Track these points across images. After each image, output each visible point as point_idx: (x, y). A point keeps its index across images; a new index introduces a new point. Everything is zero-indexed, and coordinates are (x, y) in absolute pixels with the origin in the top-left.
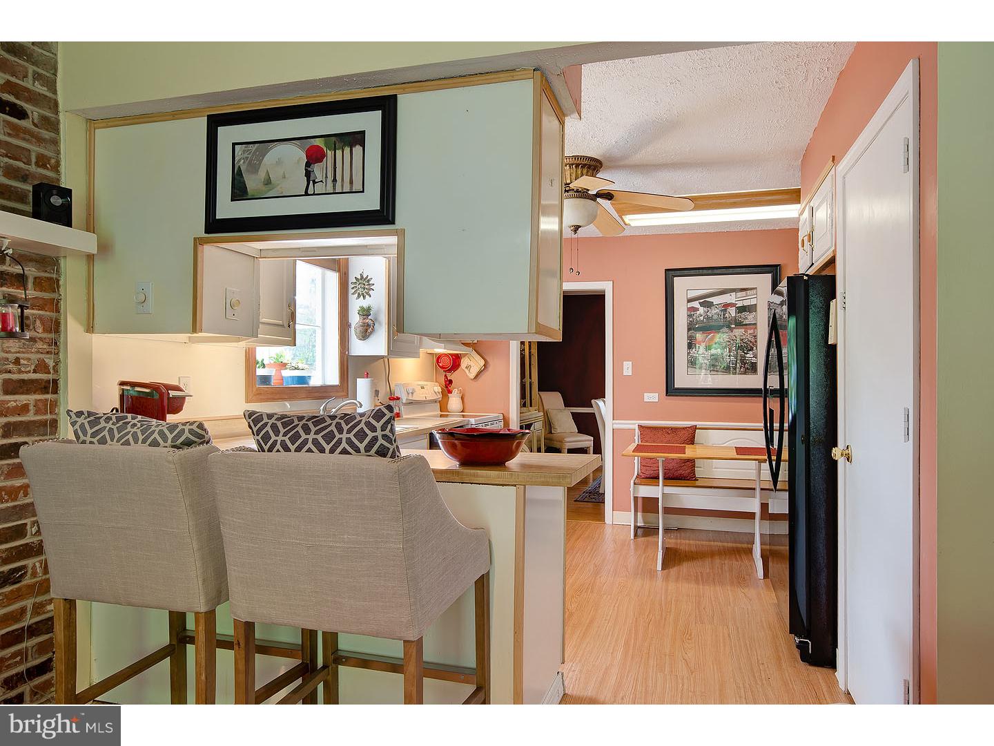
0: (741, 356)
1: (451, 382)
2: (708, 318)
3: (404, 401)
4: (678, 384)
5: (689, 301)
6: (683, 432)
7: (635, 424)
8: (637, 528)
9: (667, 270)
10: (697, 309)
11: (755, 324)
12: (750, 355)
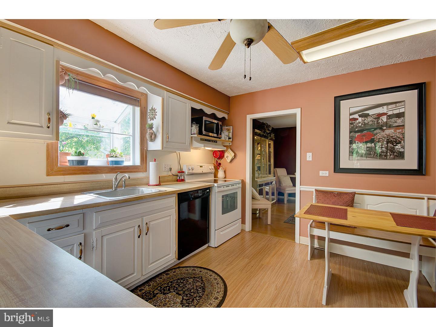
0: (391, 147)
1: (220, 164)
2: (365, 124)
3: (186, 174)
4: (342, 165)
5: (351, 114)
6: (345, 196)
7: (313, 188)
8: (313, 249)
9: (335, 97)
10: (357, 119)
11: (403, 126)
12: (398, 147)
